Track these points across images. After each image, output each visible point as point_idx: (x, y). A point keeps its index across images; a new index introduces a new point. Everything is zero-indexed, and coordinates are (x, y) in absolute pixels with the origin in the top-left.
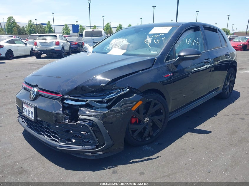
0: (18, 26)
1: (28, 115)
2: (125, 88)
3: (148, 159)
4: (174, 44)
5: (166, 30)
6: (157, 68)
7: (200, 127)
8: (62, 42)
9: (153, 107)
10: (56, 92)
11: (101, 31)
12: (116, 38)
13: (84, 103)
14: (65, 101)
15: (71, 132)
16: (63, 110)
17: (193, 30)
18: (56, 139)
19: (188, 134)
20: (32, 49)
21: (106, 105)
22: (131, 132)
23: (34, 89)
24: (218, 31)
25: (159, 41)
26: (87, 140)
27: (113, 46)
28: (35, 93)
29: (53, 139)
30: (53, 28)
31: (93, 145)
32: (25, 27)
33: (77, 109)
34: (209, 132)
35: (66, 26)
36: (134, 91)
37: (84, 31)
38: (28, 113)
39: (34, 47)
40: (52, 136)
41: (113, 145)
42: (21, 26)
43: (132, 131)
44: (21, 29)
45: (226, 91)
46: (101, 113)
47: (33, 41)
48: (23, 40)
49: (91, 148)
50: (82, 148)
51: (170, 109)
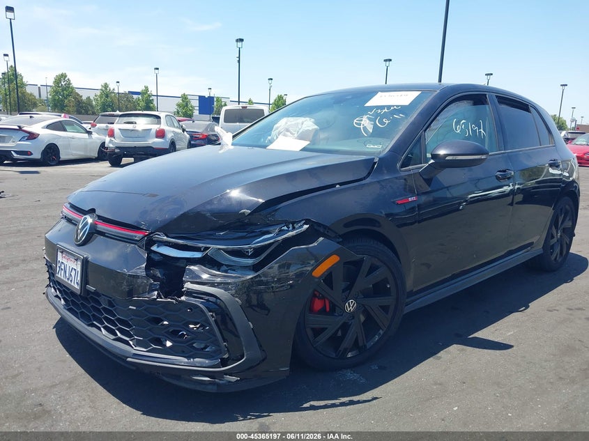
0: (78, 95)
1: (67, 280)
2: (300, 221)
3: (350, 401)
4: (424, 129)
5: (406, 99)
6: (378, 182)
7: (484, 334)
8: (171, 131)
9: (367, 275)
10: (135, 224)
11: (263, 110)
12: (289, 117)
13: (198, 255)
14: (154, 248)
15: (166, 323)
16: (147, 268)
17: (472, 102)
18: (128, 339)
19: (454, 349)
20: (103, 144)
21: (250, 261)
22: (310, 333)
23: (86, 218)
24: (531, 109)
25: (387, 122)
26: (202, 346)
27: (279, 133)
28: (88, 227)
29: (120, 338)
30: (155, 103)
31: (213, 357)
32: (92, 98)
33: (182, 267)
34: (506, 347)
35: (184, 97)
36: (322, 230)
37: (224, 109)
38: (67, 275)
39: (107, 139)
40: (118, 329)
41: (263, 360)
42: (84, 95)
43: (313, 329)
44: (84, 103)
45: (552, 253)
46: (237, 280)
47: (107, 126)
48: (84, 126)
49: (209, 364)
50: (187, 363)
51: (409, 284)
